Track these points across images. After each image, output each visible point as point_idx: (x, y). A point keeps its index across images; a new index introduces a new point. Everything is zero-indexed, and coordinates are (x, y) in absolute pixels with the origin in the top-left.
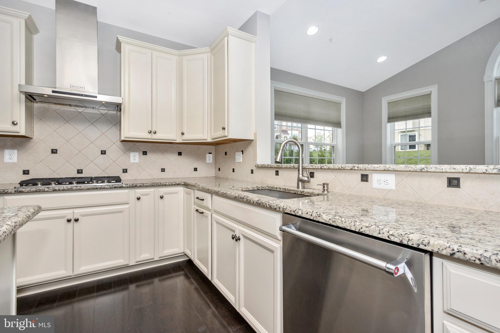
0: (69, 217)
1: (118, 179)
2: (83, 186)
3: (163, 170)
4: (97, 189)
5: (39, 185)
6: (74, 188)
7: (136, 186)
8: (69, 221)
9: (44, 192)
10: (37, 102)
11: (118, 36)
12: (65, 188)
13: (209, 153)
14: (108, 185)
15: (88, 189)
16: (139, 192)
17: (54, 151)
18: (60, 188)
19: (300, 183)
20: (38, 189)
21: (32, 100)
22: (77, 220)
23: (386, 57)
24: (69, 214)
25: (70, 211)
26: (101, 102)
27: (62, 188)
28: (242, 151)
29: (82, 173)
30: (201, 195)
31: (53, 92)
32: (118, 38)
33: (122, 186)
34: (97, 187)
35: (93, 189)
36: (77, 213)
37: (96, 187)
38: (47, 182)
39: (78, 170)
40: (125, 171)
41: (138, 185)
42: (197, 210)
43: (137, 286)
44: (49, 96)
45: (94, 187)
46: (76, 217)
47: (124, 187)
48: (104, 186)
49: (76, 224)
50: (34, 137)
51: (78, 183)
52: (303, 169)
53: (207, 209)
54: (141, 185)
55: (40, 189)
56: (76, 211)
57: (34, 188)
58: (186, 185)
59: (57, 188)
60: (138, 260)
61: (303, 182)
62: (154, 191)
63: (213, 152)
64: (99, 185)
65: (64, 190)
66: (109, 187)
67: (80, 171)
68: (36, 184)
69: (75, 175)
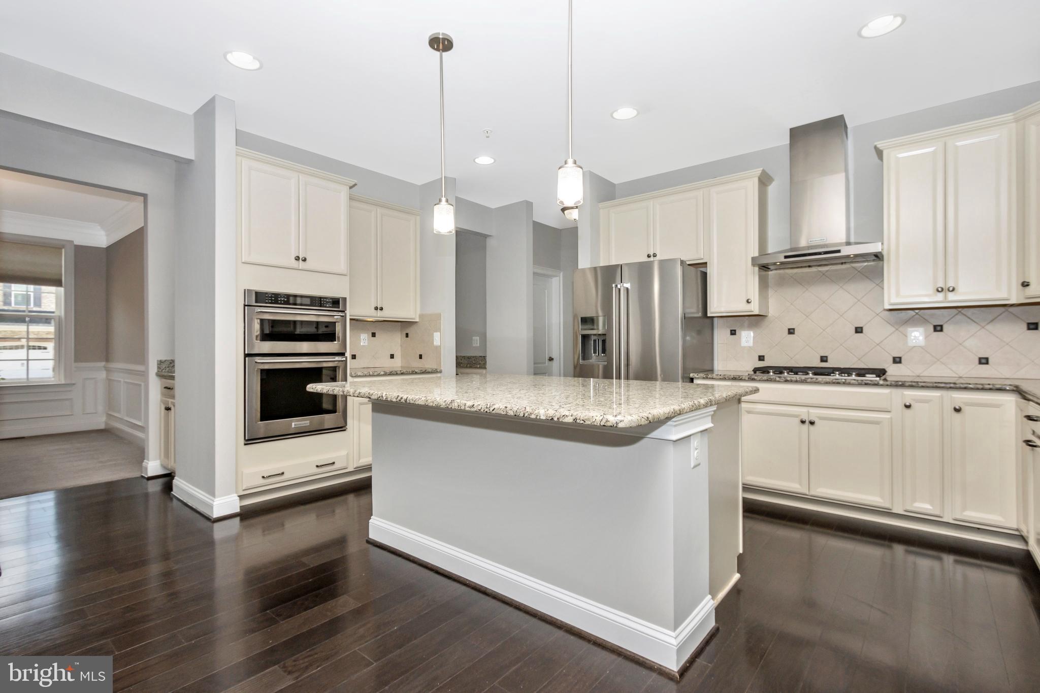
0: (805, 418)
1: (881, 373)
2: (820, 378)
3: (984, 361)
4: (838, 383)
5: (771, 374)
6: (809, 380)
7: (903, 384)
8: (803, 422)
9: (775, 381)
10: (772, 270)
11: (876, 143)
12: (798, 379)
14: (855, 380)
15: (827, 383)
16: (910, 394)
17: (791, 331)
18: (793, 379)
20: (769, 377)
21: (767, 269)
22: (812, 423)
24: (804, 413)
25: (804, 410)
26: (848, 257)
27: (795, 379)
29: (826, 361)
31: (786, 257)
32: (878, 146)
33: (878, 383)
34: (839, 381)
35: (834, 383)
36: (814, 413)
37: (837, 381)
38: (779, 370)
39: (822, 357)
40: (897, 360)
41: (907, 384)
42: (1027, 441)
44: (782, 263)
45: (834, 381)
46: (812, 419)
47: (882, 385)
48: (849, 381)
49: (811, 427)
50: (769, 315)
51: (815, 374)
54: (914, 384)
55: (772, 377)
56: (812, 410)
57: (765, 377)
58: (1020, 392)
59: (789, 379)
60: (909, 508)
62: (942, 397)
64: (842, 379)
65: (796, 382)
66: (857, 383)
67: (824, 359)
68: (768, 372)
69: (817, 363)
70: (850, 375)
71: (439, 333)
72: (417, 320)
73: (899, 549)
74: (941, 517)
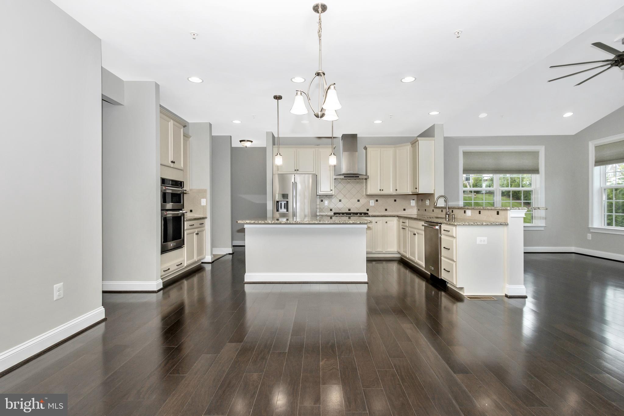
1: (365, 214)
3: (386, 210)
12: (345, 216)
13: (413, 200)
17: (340, 201)
19: (447, 215)
23: (572, 113)
28: (429, 199)
29: (350, 211)
30: (404, 221)
40: (368, 209)
41: (376, 216)
42: (402, 228)
43: (376, 263)
51: (348, 214)
52: (448, 208)
53: (406, 226)
58: (398, 216)
60: (376, 251)
61: (448, 214)
62: (382, 219)
63: (416, 199)
67: (349, 210)
68: (340, 214)
69: (347, 211)
70: (351, 214)
71: (205, 199)
72: (189, 192)
73: (374, 263)
74: (382, 252)
